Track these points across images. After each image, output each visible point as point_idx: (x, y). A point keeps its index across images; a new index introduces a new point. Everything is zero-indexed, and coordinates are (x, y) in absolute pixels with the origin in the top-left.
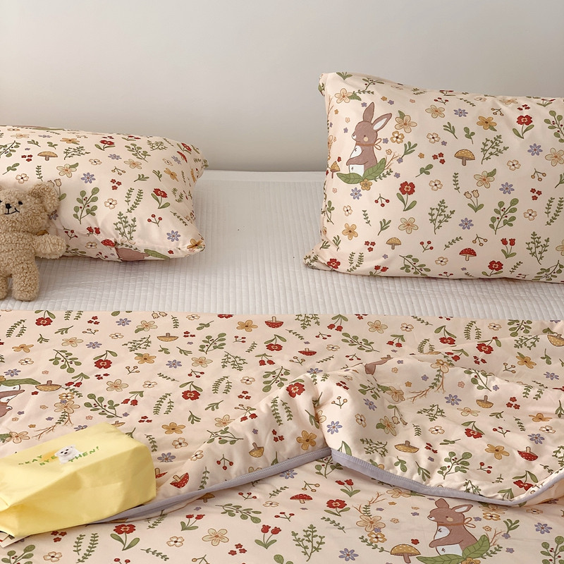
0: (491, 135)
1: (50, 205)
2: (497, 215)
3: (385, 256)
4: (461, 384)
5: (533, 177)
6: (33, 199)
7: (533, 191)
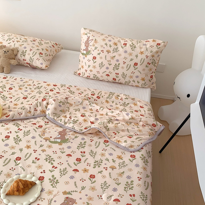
0: (116, 47)
1: (15, 53)
2: (115, 67)
3: (89, 74)
4: (87, 105)
5: (124, 58)
6: (11, 51)
7: (124, 62)
